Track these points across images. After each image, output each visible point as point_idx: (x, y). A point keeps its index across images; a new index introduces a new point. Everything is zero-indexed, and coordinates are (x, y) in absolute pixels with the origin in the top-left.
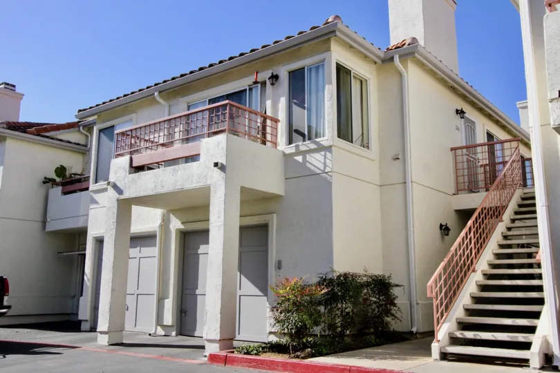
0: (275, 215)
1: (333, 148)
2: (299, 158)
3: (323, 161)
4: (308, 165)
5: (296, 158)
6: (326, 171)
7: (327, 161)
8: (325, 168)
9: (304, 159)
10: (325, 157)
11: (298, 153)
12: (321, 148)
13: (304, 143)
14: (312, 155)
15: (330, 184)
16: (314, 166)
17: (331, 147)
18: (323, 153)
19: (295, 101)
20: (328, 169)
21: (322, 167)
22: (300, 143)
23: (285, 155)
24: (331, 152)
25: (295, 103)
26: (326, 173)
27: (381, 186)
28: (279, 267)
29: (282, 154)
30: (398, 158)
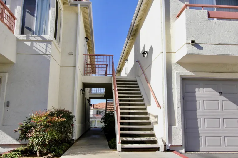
0: (7, 74)
1: (52, 42)
2: (29, 44)
3: (45, 48)
4: (34, 48)
5: (25, 43)
6: (47, 54)
7: (48, 48)
8: (46, 52)
9: (32, 44)
10: (47, 46)
11: (28, 40)
12: (44, 41)
13: (33, 36)
14: (38, 43)
15: (49, 61)
16: (38, 49)
17: (51, 41)
18: (45, 44)
19: (28, 10)
20: (48, 53)
21: (44, 51)
22: (30, 35)
23: (18, 40)
24: (51, 44)
25: (27, 12)
26: (47, 55)
27: (60, 66)
28: (8, 105)
29: (16, 39)
30: (72, 54)
